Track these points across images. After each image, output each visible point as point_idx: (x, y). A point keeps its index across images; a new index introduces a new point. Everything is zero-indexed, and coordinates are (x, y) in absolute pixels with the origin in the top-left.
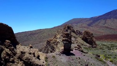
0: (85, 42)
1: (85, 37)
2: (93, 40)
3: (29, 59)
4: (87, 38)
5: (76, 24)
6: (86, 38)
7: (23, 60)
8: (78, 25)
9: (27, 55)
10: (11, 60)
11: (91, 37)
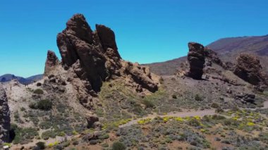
0: (241, 79)
1: (240, 68)
2: (259, 75)
3: (139, 74)
4: (247, 69)
5: (228, 52)
6: (243, 70)
7: (131, 74)
8: (233, 53)
9: (135, 69)
10: (116, 72)
11: (255, 68)
